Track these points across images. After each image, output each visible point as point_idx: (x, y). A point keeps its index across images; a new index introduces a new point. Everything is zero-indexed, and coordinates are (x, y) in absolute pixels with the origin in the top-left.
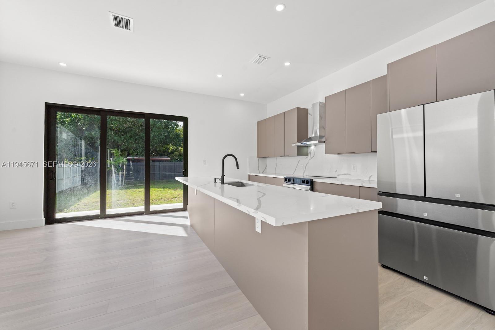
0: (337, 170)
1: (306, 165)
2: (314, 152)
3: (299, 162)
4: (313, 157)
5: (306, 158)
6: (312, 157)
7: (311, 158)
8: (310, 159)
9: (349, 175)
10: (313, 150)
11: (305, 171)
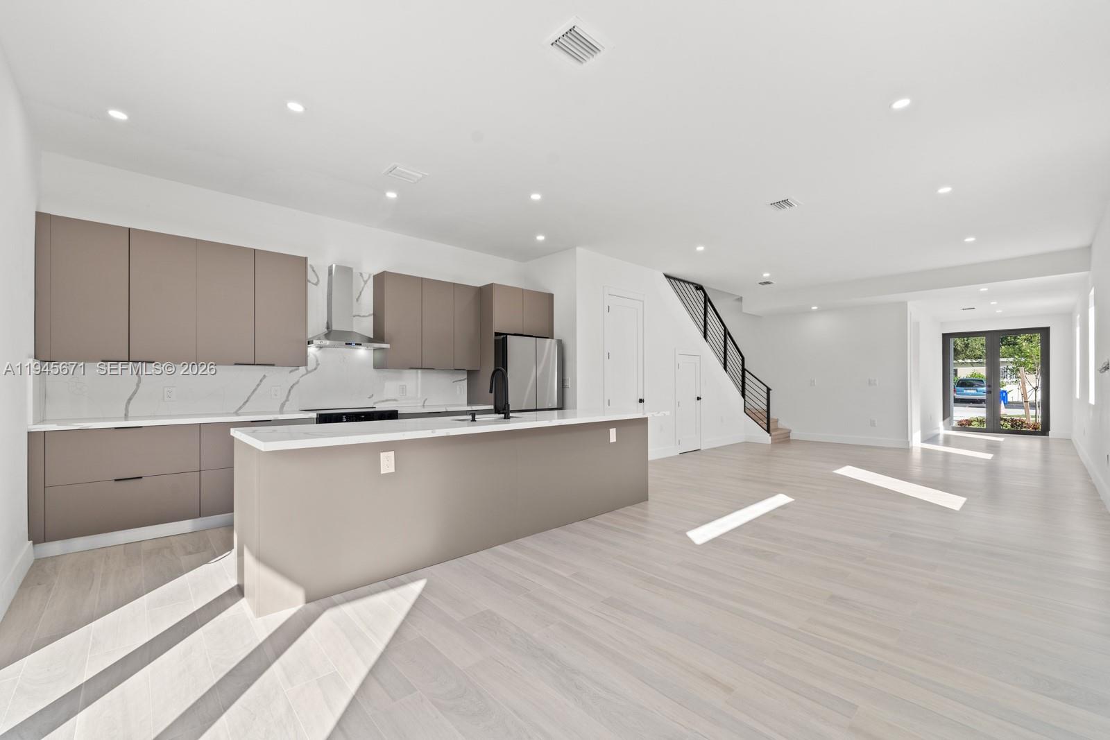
0: (373, 395)
1: (292, 387)
2: (317, 361)
3: (261, 381)
4: (315, 369)
5: (291, 372)
6: (310, 372)
7: (308, 372)
8: (306, 374)
9: (395, 400)
10: (315, 356)
11: (287, 400)
